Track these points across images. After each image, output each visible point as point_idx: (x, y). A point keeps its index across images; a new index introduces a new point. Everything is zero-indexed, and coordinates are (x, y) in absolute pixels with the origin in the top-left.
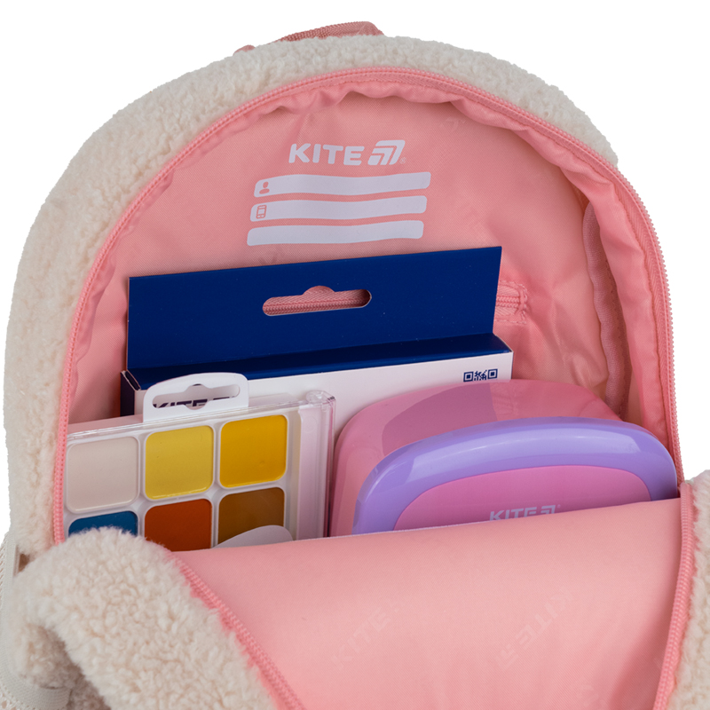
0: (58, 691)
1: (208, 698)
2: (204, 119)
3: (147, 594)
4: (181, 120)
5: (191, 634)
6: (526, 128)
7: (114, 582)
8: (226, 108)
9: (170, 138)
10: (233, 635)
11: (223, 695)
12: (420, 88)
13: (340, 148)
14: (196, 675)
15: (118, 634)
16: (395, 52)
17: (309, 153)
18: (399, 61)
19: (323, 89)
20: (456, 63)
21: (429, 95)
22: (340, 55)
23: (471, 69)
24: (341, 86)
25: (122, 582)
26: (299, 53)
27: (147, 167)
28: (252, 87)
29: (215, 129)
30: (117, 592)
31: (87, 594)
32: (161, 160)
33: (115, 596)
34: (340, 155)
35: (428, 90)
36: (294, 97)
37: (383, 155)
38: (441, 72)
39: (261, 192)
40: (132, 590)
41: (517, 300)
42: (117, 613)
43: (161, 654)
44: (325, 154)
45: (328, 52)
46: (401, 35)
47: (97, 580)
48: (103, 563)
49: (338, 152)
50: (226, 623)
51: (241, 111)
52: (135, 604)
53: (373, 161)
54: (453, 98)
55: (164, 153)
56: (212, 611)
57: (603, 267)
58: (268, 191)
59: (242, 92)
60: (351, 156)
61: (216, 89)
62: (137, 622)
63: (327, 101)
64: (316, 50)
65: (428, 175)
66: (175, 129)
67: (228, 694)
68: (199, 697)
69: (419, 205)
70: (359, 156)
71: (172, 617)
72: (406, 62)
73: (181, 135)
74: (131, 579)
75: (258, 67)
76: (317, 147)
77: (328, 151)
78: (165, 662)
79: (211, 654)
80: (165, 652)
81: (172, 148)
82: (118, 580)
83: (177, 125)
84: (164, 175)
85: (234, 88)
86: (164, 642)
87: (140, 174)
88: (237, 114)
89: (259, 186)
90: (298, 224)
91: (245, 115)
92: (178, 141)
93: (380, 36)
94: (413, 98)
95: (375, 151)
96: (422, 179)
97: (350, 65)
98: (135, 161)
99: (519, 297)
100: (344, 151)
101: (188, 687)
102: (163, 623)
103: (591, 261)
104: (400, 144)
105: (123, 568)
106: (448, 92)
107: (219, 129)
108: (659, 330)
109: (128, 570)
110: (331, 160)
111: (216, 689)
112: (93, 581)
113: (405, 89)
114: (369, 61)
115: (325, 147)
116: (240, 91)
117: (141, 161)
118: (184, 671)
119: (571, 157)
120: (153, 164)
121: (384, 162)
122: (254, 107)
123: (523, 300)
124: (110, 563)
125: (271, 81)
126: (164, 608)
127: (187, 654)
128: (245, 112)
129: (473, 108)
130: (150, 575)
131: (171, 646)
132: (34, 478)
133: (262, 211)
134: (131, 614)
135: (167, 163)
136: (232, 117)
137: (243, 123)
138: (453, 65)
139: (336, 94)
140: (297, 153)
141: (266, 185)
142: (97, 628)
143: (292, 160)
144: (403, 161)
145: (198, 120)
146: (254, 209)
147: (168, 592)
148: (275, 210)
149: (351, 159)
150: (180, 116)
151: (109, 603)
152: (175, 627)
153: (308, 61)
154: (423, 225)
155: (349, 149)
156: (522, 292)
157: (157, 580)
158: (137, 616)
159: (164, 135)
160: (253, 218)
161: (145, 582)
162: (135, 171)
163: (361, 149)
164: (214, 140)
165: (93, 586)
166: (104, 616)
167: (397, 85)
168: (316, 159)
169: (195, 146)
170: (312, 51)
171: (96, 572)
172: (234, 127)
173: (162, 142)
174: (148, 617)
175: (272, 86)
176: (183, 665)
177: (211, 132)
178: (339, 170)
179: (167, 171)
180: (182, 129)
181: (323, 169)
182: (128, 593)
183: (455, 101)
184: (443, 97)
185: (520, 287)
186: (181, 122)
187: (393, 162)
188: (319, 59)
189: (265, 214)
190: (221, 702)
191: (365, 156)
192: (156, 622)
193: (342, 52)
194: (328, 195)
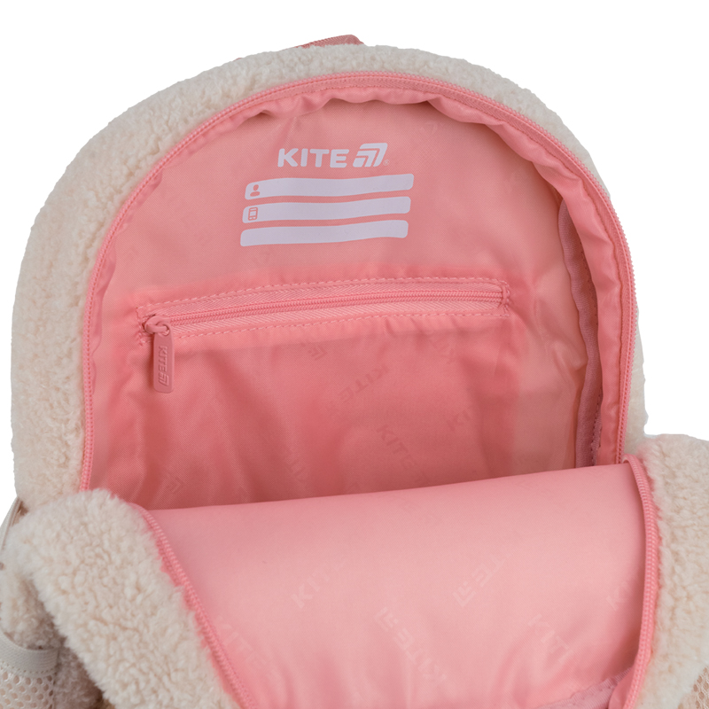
0: (46, 651)
1: (159, 671)
2: (192, 121)
3: (118, 562)
4: (170, 121)
5: (155, 608)
6: (501, 123)
7: (91, 544)
8: (213, 110)
9: (159, 139)
10: (192, 614)
11: (172, 670)
12: (398, 90)
13: (327, 152)
14: (151, 647)
15: (83, 594)
16: (373, 59)
17: (297, 157)
18: (376, 67)
19: (305, 95)
20: (431, 64)
21: (408, 96)
22: (322, 64)
23: (447, 70)
24: (323, 93)
25: (98, 546)
26: (283, 61)
27: (138, 167)
28: (238, 91)
29: (202, 130)
30: (92, 554)
31: (64, 548)
32: (151, 160)
33: (90, 557)
34: (326, 158)
35: (406, 92)
36: (277, 101)
37: (367, 157)
38: (417, 73)
39: (252, 194)
40: (106, 557)
41: (500, 295)
42: (87, 573)
43: (122, 620)
44: (312, 158)
45: (311, 61)
46: (380, 44)
47: (75, 538)
48: (85, 525)
49: (324, 156)
50: (188, 601)
51: (226, 113)
52: (106, 569)
53: (358, 163)
54: (429, 97)
55: (153, 153)
56: (177, 588)
57: (579, 257)
58: (258, 193)
59: (228, 96)
60: (337, 159)
61: (204, 92)
62: (105, 586)
63: (309, 106)
64: (300, 59)
65: (410, 177)
66: (164, 130)
67: (176, 670)
68: (151, 669)
69: (404, 205)
70: (344, 158)
71: (139, 589)
72: (383, 67)
73: (170, 135)
74: (106, 544)
75: (244, 72)
76: (305, 152)
77: (315, 155)
78: (125, 629)
79: (170, 631)
80: (126, 619)
81: (161, 148)
82: (94, 544)
83: (165, 126)
84: (154, 175)
85: (221, 92)
86: (127, 610)
87: (131, 174)
88: (222, 116)
89: (250, 188)
90: (288, 226)
91: (230, 117)
92: (167, 142)
93: (360, 45)
94: (392, 100)
95: (360, 153)
96: (405, 181)
97: (330, 72)
98: (125, 163)
99: (502, 293)
100: (330, 155)
101: (142, 656)
102: (129, 592)
103: (568, 252)
104: (383, 147)
105: (102, 533)
106: (426, 92)
107: (205, 130)
108: (624, 318)
109: (106, 537)
110: (318, 164)
111: (167, 664)
112: (72, 538)
113: (383, 93)
114: (347, 68)
115: (312, 151)
116: (227, 95)
117: (132, 162)
118: (141, 641)
119: (543, 152)
120: (143, 164)
121: (368, 164)
122: (238, 110)
123: (505, 295)
124: (91, 526)
125: (256, 86)
126: (133, 578)
127: (146, 626)
128: (230, 114)
129: (449, 106)
130: (125, 545)
131: (133, 615)
132: (63, 460)
133: (253, 213)
134: (101, 578)
135: (156, 163)
136: (218, 119)
137: (229, 125)
138: (429, 67)
139: (317, 99)
140: (284, 157)
141: (256, 187)
142: (65, 584)
143: (281, 164)
144: (386, 162)
145: (186, 121)
146: (246, 211)
147: (140, 563)
148: (266, 212)
149: (337, 162)
150: (169, 118)
151: (83, 562)
152: (139, 598)
153: (292, 69)
154: (407, 224)
155: (335, 152)
156: (504, 288)
157: (131, 550)
158: (106, 580)
159: (153, 136)
160: (245, 220)
161: (119, 550)
162: (125, 171)
163: (347, 151)
164: (201, 141)
165: (71, 542)
166: (74, 573)
167: (376, 90)
168: (304, 163)
169: (183, 146)
170: (296, 60)
171: (77, 531)
172: (221, 129)
173: (151, 142)
174: (115, 583)
175: (257, 90)
176: (141, 635)
177: (198, 133)
178: (326, 172)
179: (157, 171)
180: (170, 130)
181: (311, 172)
182: (102, 558)
183: (432, 100)
184: (421, 97)
185: (503, 284)
186: (170, 124)
187: (377, 163)
188: (302, 67)
189: (256, 216)
190: (169, 675)
191: (350, 158)
192: (123, 590)
193: (324, 61)
194: (316, 197)
